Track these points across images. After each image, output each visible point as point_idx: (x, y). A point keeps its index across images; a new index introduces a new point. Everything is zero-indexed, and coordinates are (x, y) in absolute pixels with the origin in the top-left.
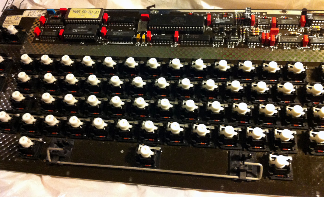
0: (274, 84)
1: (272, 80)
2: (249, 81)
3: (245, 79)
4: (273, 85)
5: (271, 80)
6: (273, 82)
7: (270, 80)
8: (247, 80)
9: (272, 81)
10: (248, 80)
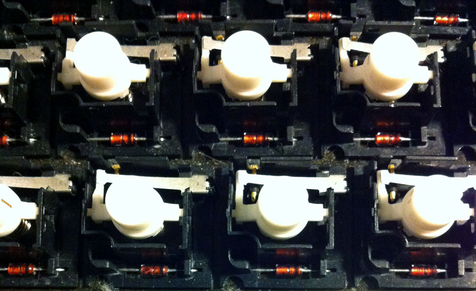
0: (452, 37)
1: (445, 19)
2: (327, 27)
3: (305, 12)
4: (449, 42)
5: (439, 18)
6: (450, 30)
7: (434, 14)
8: (313, 21)
9: (441, 24)
10: (321, 21)
